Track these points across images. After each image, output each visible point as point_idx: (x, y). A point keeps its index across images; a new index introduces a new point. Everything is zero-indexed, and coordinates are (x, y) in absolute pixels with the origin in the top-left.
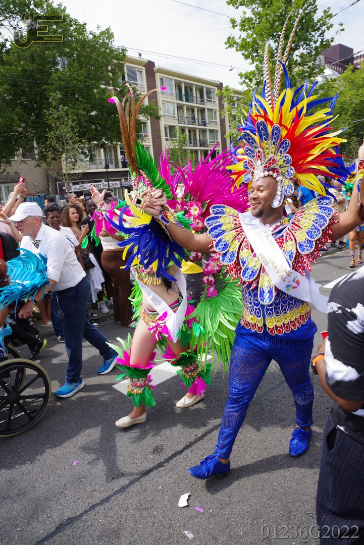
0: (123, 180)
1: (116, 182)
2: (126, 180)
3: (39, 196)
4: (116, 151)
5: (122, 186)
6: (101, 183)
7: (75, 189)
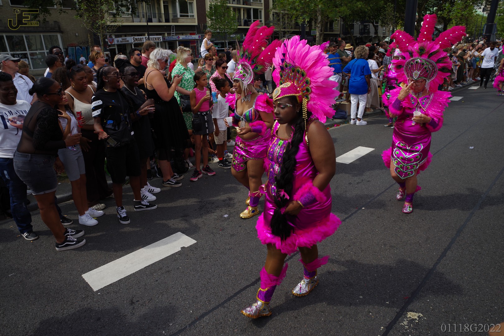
0: (166, 34)
1: (159, 36)
2: (169, 34)
3: (81, 47)
4: (159, 5)
5: (165, 40)
6: (144, 37)
7: (118, 41)
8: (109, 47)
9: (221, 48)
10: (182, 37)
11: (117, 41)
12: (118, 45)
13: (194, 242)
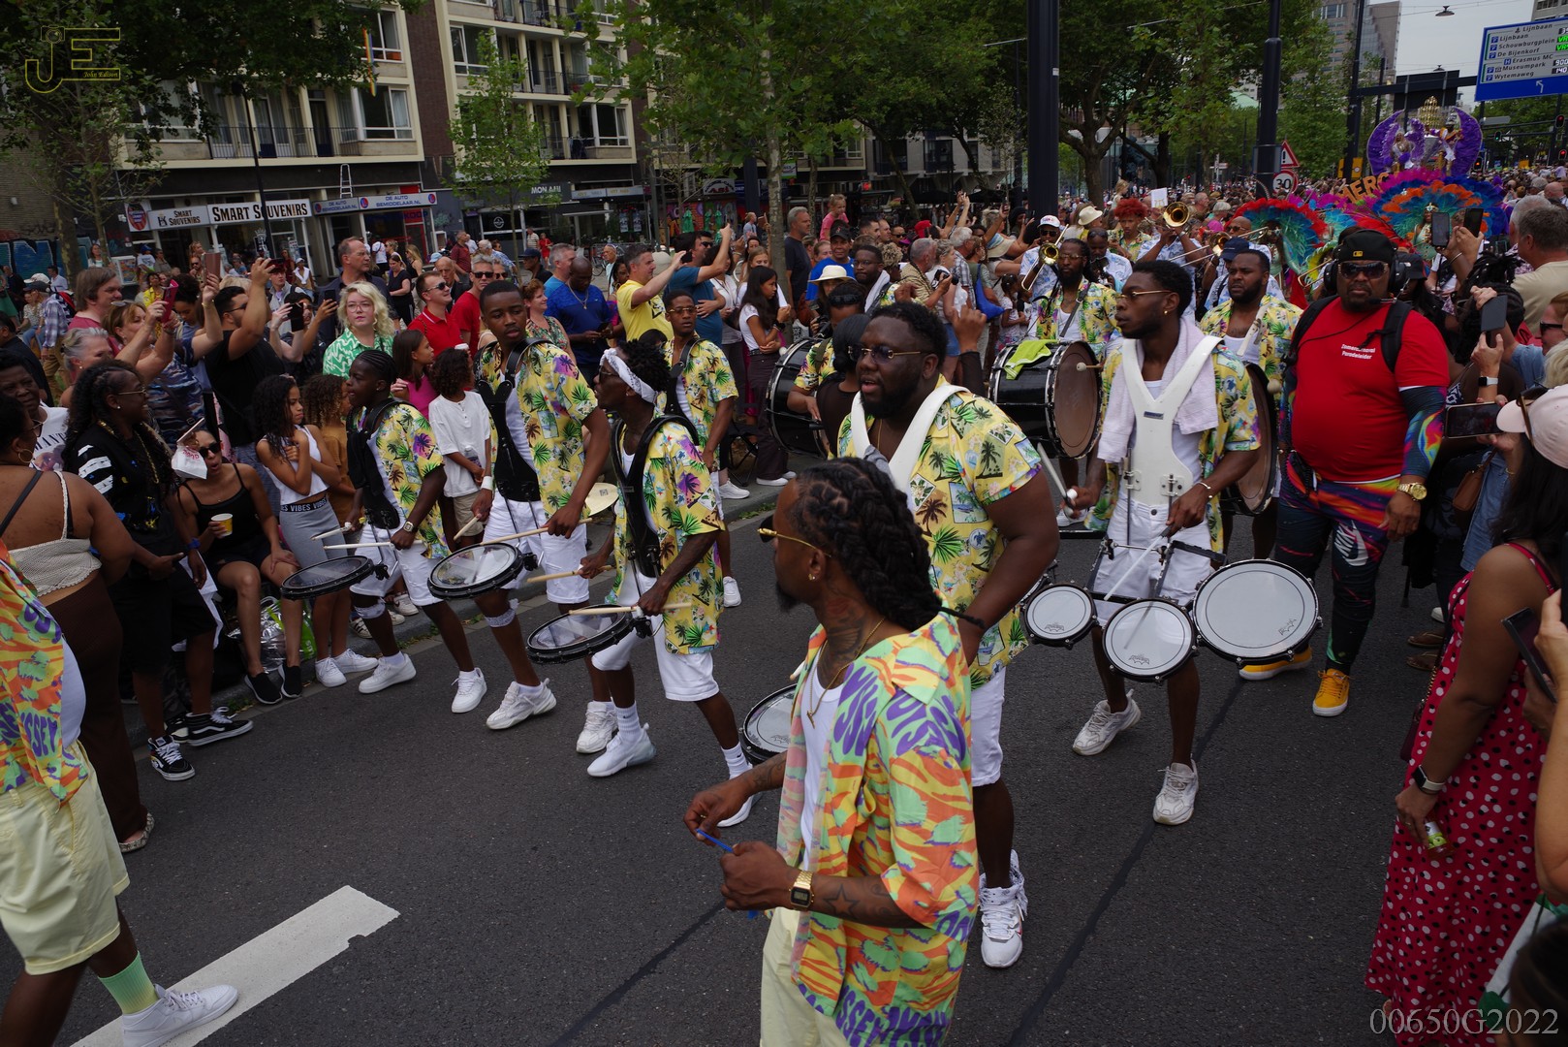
0: (324, 195)
1: (300, 202)
2: (333, 193)
3: (32, 243)
4: (295, 101)
5: (322, 212)
6: (250, 205)
7: (161, 220)
8: (131, 242)
9: (502, 229)
10: (374, 202)
11: (157, 219)
12: (163, 234)
13: (392, 914)
